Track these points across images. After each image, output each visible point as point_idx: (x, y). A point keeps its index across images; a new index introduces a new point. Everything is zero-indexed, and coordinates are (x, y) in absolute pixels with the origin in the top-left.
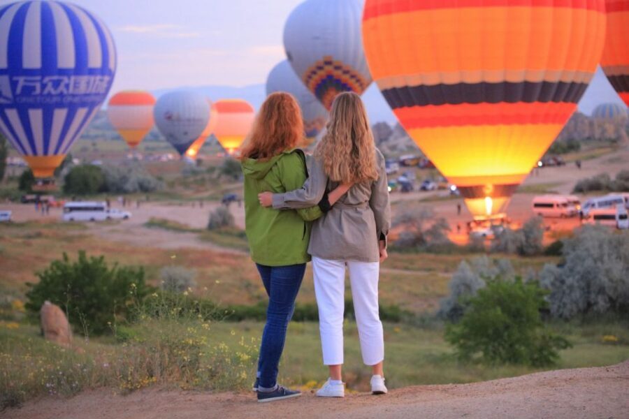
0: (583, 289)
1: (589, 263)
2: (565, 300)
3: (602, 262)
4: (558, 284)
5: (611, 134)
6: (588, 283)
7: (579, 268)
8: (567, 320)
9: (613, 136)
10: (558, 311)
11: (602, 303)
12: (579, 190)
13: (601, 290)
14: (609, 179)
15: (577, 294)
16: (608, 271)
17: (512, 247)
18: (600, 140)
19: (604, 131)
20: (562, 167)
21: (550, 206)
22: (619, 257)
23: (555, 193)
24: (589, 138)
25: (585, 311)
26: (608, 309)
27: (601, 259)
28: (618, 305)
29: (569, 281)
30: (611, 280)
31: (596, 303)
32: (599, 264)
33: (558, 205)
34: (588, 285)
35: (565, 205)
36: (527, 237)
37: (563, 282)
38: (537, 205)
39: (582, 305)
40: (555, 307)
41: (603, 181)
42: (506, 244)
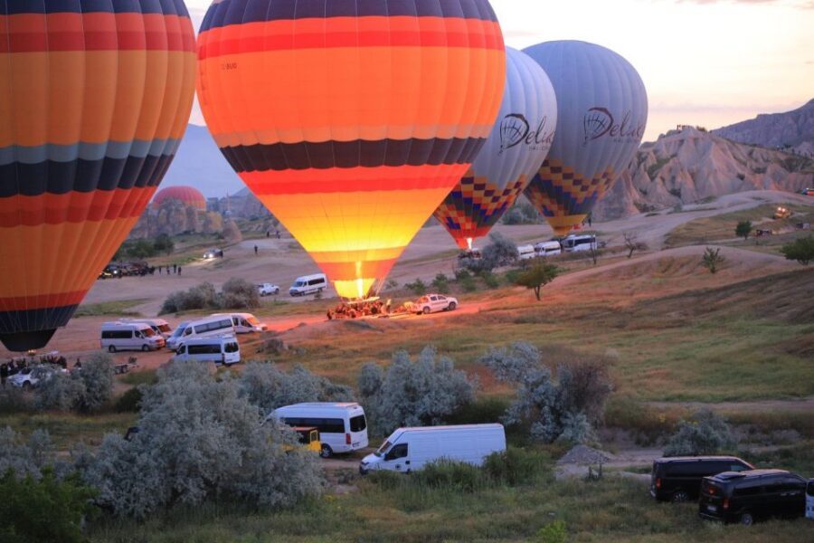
0: (165, 469)
1: (172, 429)
2: (136, 489)
3: (192, 427)
4: (125, 464)
5: (217, 226)
6: (172, 461)
7: (157, 439)
8: (140, 521)
9: (221, 230)
10: (126, 507)
11: (194, 490)
12: (170, 308)
13: (193, 470)
14: (212, 290)
15: (155, 479)
16: (201, 440)
17: (66, 401)
18: (202, 234)
19: (208, 222)
20: (148, 276)
21: (126, 334)
22: (218, 419)
23: (136, 315)
24: (186, 233)
25: (169, 504)
26: (204, 499)
27: (189, 422)
28: (219, 490)
29: (143, 459)
30: (206, 454)
31: (185, 491)
32: (188, 430)
33: (137, 333)
34: (173, 464)
35: (147, 333)
36: (90, 385)
37: (132, 461)
38: (106, 335)
39: (163, 496)
40: (122, 500)
41: (204, 294)
42: (58, 396)
